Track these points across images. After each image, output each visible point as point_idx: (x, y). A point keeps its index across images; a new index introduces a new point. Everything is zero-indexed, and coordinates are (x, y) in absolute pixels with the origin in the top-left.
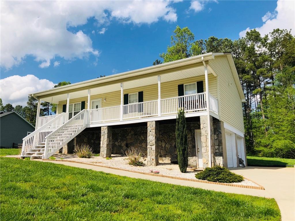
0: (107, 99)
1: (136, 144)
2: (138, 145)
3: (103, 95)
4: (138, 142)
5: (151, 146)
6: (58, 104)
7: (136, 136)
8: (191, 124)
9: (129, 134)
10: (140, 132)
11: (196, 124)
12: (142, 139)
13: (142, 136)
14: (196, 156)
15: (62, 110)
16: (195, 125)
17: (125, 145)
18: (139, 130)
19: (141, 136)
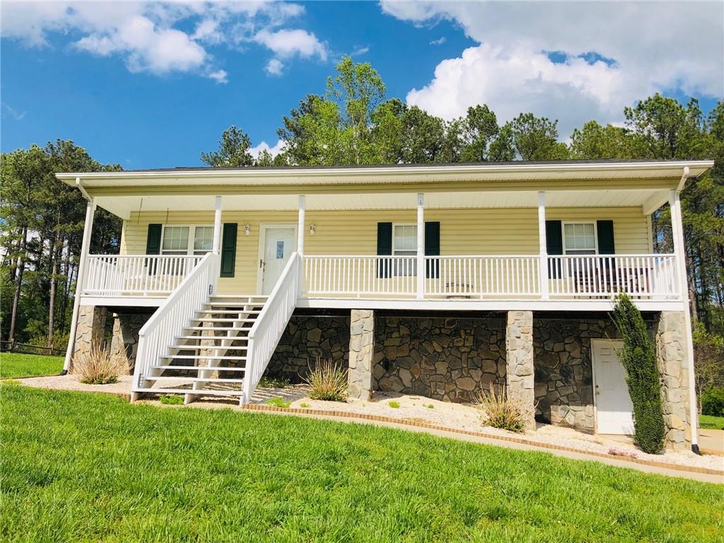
0: (318, 228)
1: (418, 364)
2: (423, 365)
3: (282, 213)
4: (424, 357)
5: (522, 377)
6: (129, 219)
7: (416, 342)
8: (580, 323)
9: (392, 333)
10: (427, 331)
11: (595, 326)
12: (435, 351)
13: (435, 344)
14: (593, 404)
15: (146, 238)
16: (591, 328)
17: (379, 363)
18: (426, 326)
19: (432, 343)
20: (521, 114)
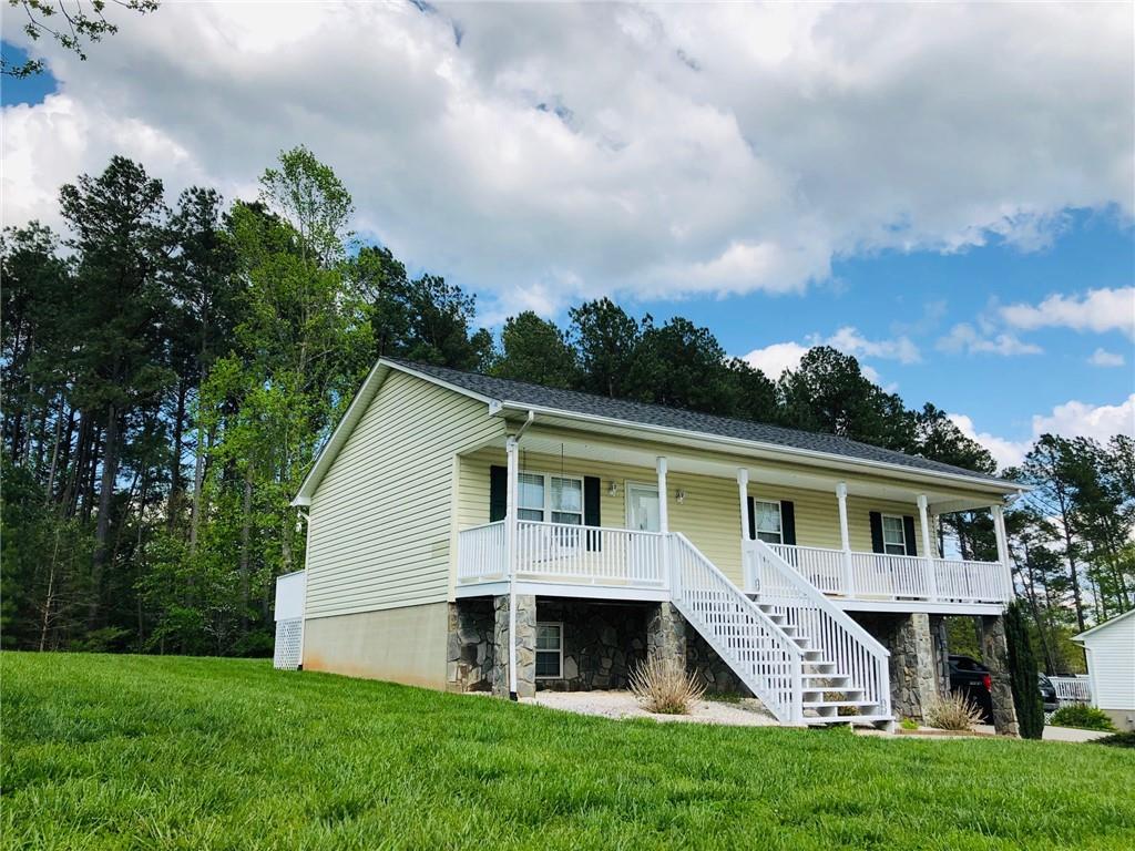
20: (426, 275)
